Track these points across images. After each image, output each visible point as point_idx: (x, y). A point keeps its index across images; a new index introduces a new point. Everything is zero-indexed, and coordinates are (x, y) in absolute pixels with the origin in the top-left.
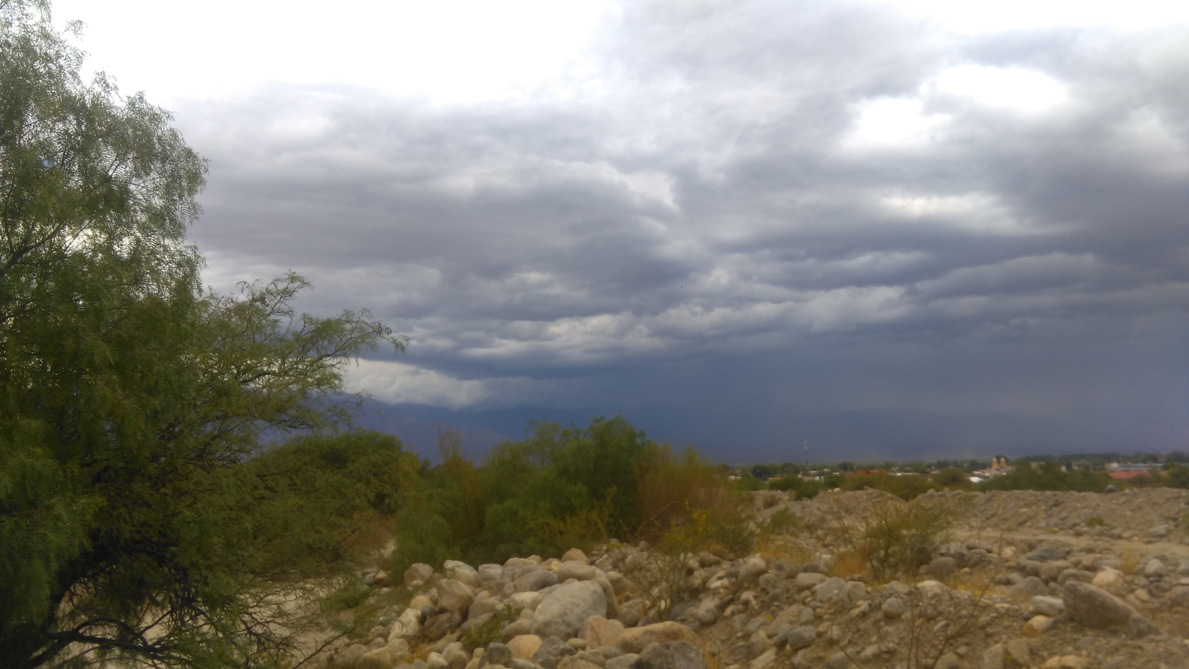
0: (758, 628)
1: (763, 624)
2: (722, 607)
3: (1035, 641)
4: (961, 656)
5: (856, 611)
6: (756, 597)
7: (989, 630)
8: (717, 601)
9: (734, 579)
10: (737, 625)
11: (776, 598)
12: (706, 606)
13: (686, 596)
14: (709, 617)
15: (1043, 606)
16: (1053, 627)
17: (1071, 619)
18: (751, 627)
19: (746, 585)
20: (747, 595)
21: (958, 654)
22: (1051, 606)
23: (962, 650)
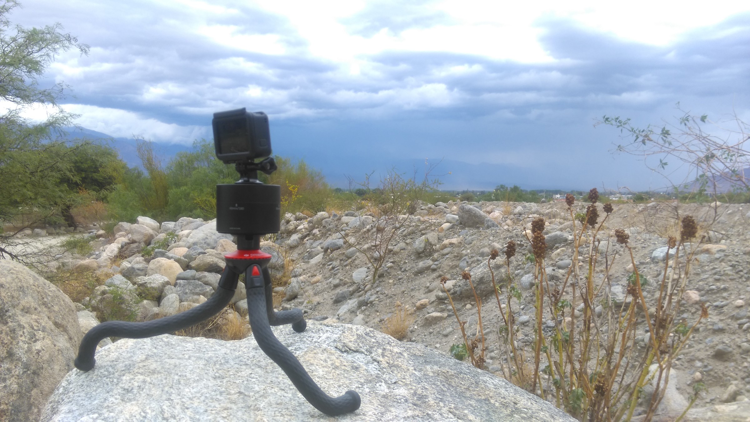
0: (318, 245)
1: (320, 244)
2: (302, 239)
3: (442, 234)
4: (407, 244)
5: (365, 230)
6: (319, 231)
7: (423, 232)
8: (300, 235)
9: (311, 224)
10: (308, 246)
11: (329, 230)
12: (295, 237)
13: (285, 235)
14: (295, 243)
15: (449, 218)
16: (452, 227)
17: (461, 224)
18: (314, 245)
19: (316, 226)
20: (316, 231)
21: (406, 243)
22: (454, 218)
23: (408, 241)
